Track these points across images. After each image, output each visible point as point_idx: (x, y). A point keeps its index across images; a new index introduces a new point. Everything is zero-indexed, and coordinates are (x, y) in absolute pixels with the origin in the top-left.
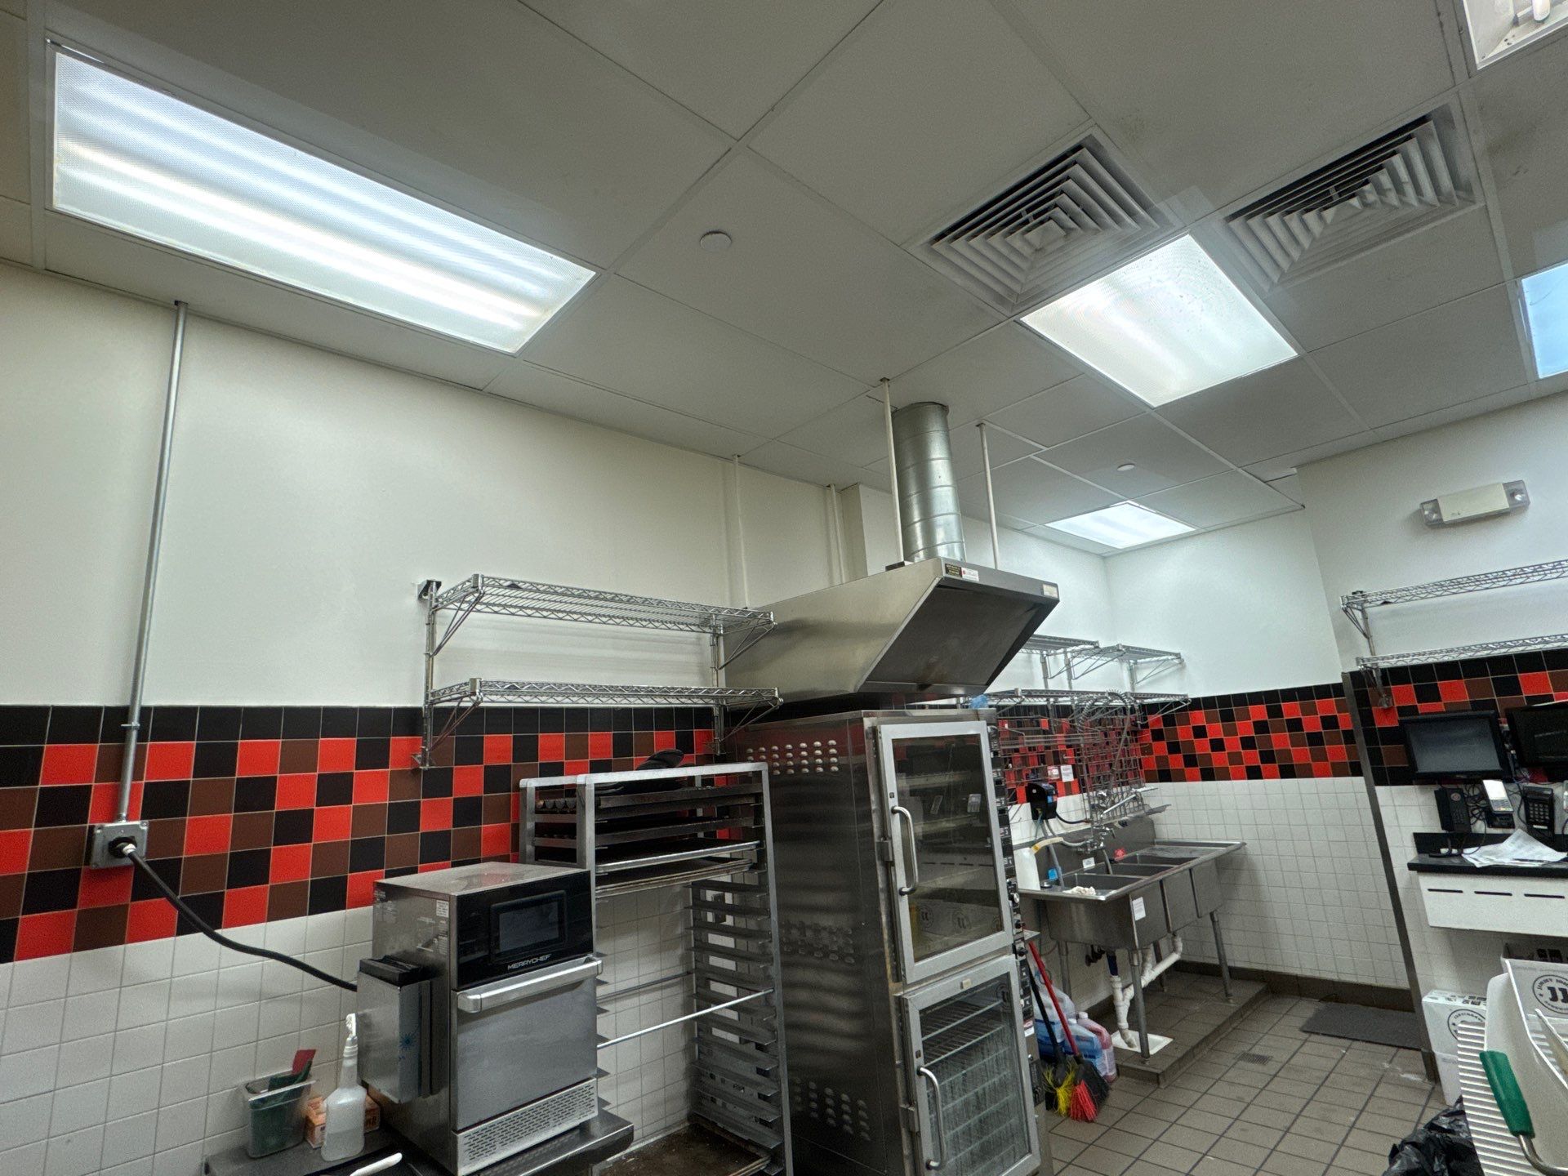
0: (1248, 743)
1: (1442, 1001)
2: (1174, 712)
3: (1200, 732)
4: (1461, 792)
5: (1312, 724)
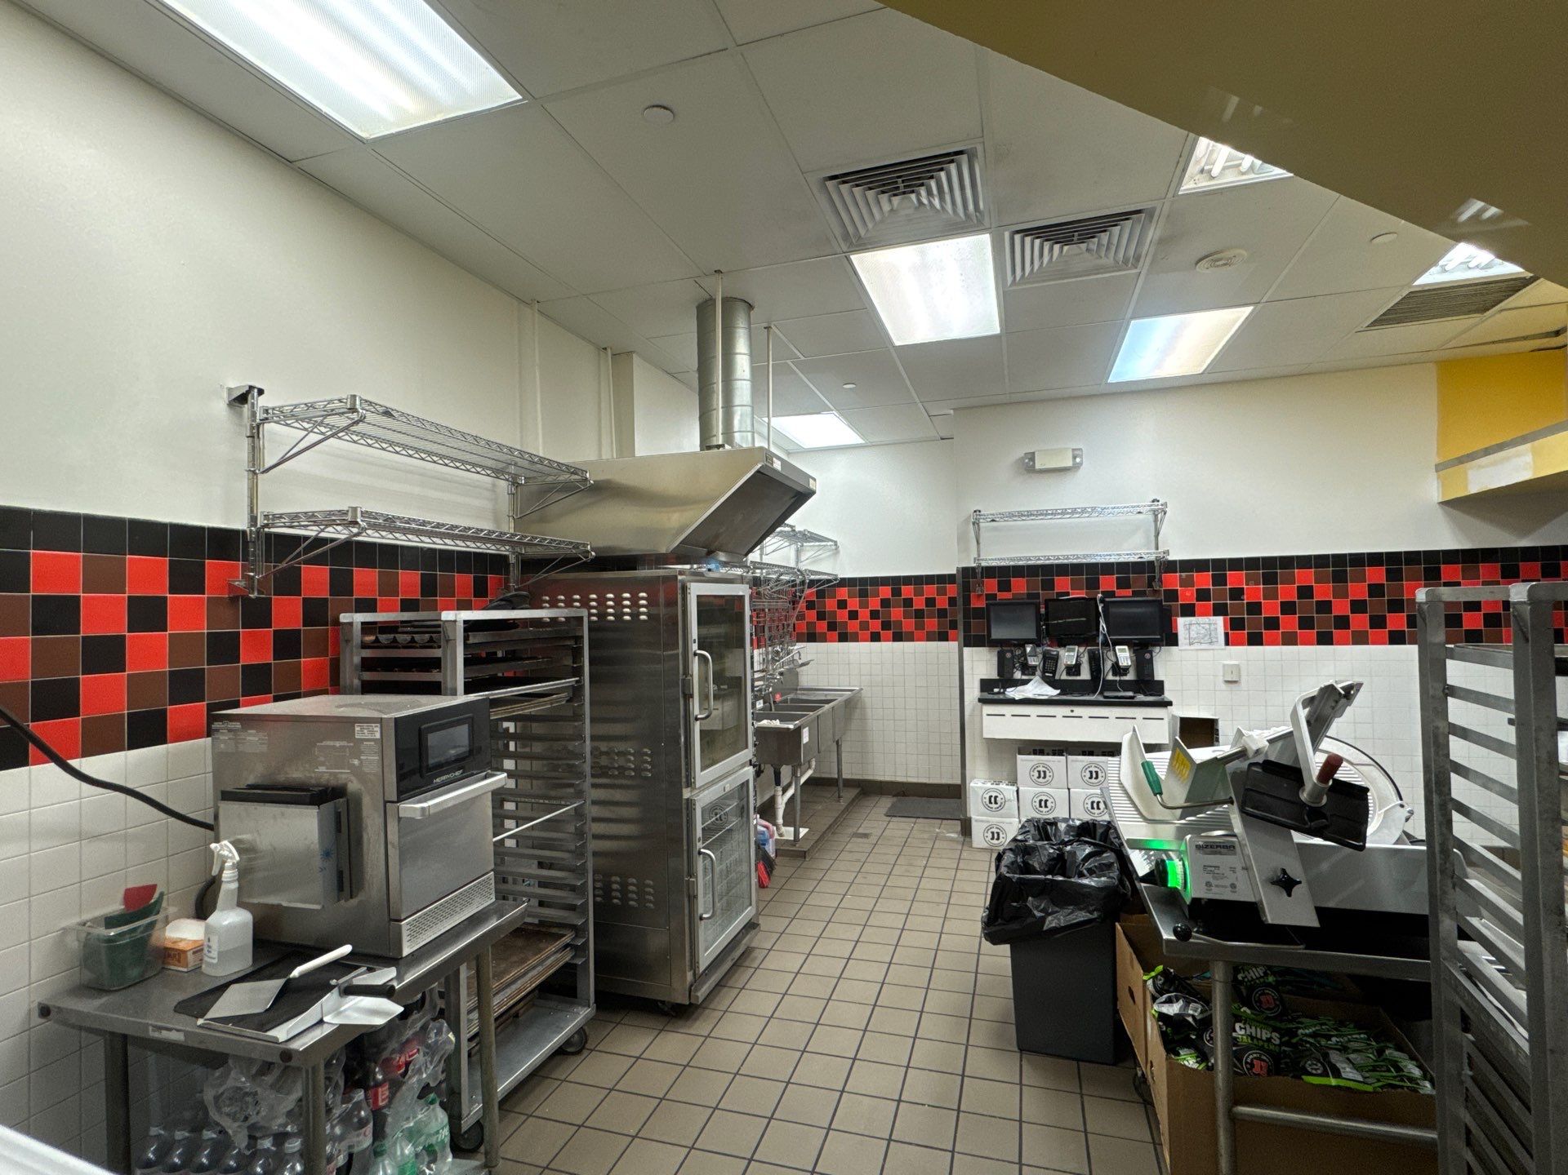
0: (874, 615)
1: (980, 785)
2: (825, 588)
3: (842, 604)
4: (1012, 652)
5: (919, 603)
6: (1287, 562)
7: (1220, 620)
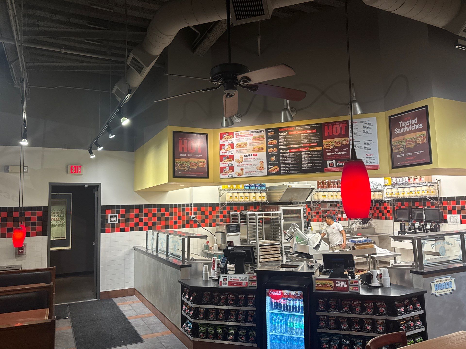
7: (459, 215)
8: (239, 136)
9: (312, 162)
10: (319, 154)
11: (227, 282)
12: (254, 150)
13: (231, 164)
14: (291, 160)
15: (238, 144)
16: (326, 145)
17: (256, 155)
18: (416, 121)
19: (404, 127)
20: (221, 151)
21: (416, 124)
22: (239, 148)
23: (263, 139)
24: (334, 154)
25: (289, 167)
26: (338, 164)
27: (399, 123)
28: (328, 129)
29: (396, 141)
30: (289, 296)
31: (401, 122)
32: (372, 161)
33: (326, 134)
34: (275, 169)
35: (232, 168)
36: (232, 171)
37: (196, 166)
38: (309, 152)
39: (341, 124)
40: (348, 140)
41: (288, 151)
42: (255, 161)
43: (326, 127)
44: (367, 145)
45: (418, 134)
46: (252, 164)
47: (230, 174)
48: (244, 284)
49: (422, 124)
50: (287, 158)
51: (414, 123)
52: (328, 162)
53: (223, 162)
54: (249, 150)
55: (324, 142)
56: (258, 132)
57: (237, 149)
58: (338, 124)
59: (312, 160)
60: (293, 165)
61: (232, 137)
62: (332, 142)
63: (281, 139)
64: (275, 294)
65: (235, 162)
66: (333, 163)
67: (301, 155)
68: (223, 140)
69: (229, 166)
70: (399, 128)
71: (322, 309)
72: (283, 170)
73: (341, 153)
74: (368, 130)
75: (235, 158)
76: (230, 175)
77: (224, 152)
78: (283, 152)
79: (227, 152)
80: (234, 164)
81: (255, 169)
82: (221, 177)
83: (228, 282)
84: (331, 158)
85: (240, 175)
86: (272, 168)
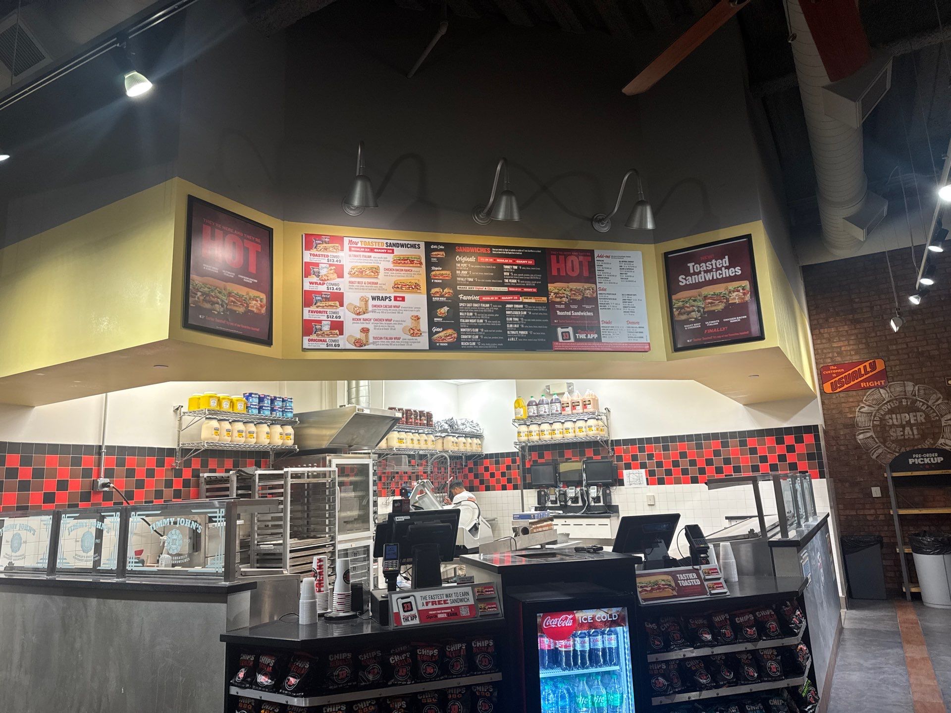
4: (543, 492)
6: (673, 439)
7: (643, 471)
8: (359, 249)
9: (527, 327)
10: (542, 312)
11: (415, 612)
12: (397, 287)
13: (335, 315)
14: (484, 319)
15: (357, 266)
16: (555, 293)
17: (401, 299)
18: (726, 261)
19: (700, 273)
20: (307, 281)
21: (727, 268)
22: (357, 276)
23: (419, 265)
24: (569, 313)
25: (480, 333)
26: (577, 335)
27: (689, 265)
28: (558, 262)
29: (683, 299)
30: (592, 625)
31: (693, 264)
32: (639, 335)
33: (554, 273)
34: (449, 336)
35: (338, 326)
36: (337, 332)
37: (243, 305)
38: (521, 306)
39: (580, 255)
40: (595, 289)
41: (477, 298)
42: (399, 313)
43: (553, 258)
44: (627, 303)
45: (732, 286)
46: (391, 320)
47: (334, 339)
48: (464, 612)
49: (739, 268)
50: (476, 314)
51: (723, 266)
52: (560, 330)
53: (313, 308)
54: (385, 284)
55: (551, 287)
56: (406, 246)
57: (353, 279)
58: (574, 255)
59: (527, 323)
60: (487, 331)
61: (340, 248)
62: (565, 290)
63: (461, 270)
64: (557, 625)
65: (346, 310)
66: (568, 332)
67: (504, 310)
68: (314, 251)
69: (329, 319)
70: (687, 274)
71: (657, 645)
72: (466, 340)
73: (582, 314)
74: (629, 274)
75: (346, 302)
76: (334, 341)
77: (316, 283)
78: (465, 298)
79: (323, 284)
80: (344, 316)
81: (398, 331)
82: (306, 346)
83: (419, 611)
84: (565, 322)
85: (360, 345)
86: (439, 332)
